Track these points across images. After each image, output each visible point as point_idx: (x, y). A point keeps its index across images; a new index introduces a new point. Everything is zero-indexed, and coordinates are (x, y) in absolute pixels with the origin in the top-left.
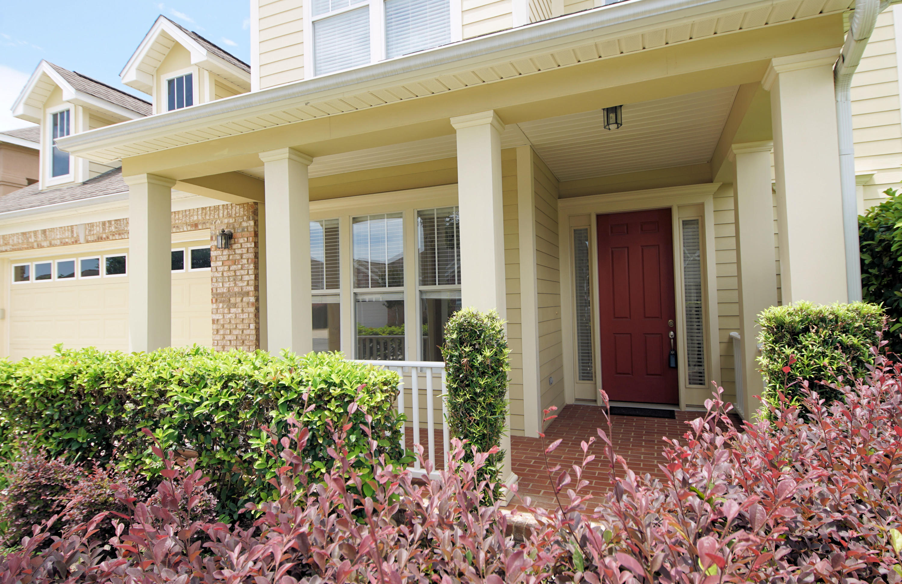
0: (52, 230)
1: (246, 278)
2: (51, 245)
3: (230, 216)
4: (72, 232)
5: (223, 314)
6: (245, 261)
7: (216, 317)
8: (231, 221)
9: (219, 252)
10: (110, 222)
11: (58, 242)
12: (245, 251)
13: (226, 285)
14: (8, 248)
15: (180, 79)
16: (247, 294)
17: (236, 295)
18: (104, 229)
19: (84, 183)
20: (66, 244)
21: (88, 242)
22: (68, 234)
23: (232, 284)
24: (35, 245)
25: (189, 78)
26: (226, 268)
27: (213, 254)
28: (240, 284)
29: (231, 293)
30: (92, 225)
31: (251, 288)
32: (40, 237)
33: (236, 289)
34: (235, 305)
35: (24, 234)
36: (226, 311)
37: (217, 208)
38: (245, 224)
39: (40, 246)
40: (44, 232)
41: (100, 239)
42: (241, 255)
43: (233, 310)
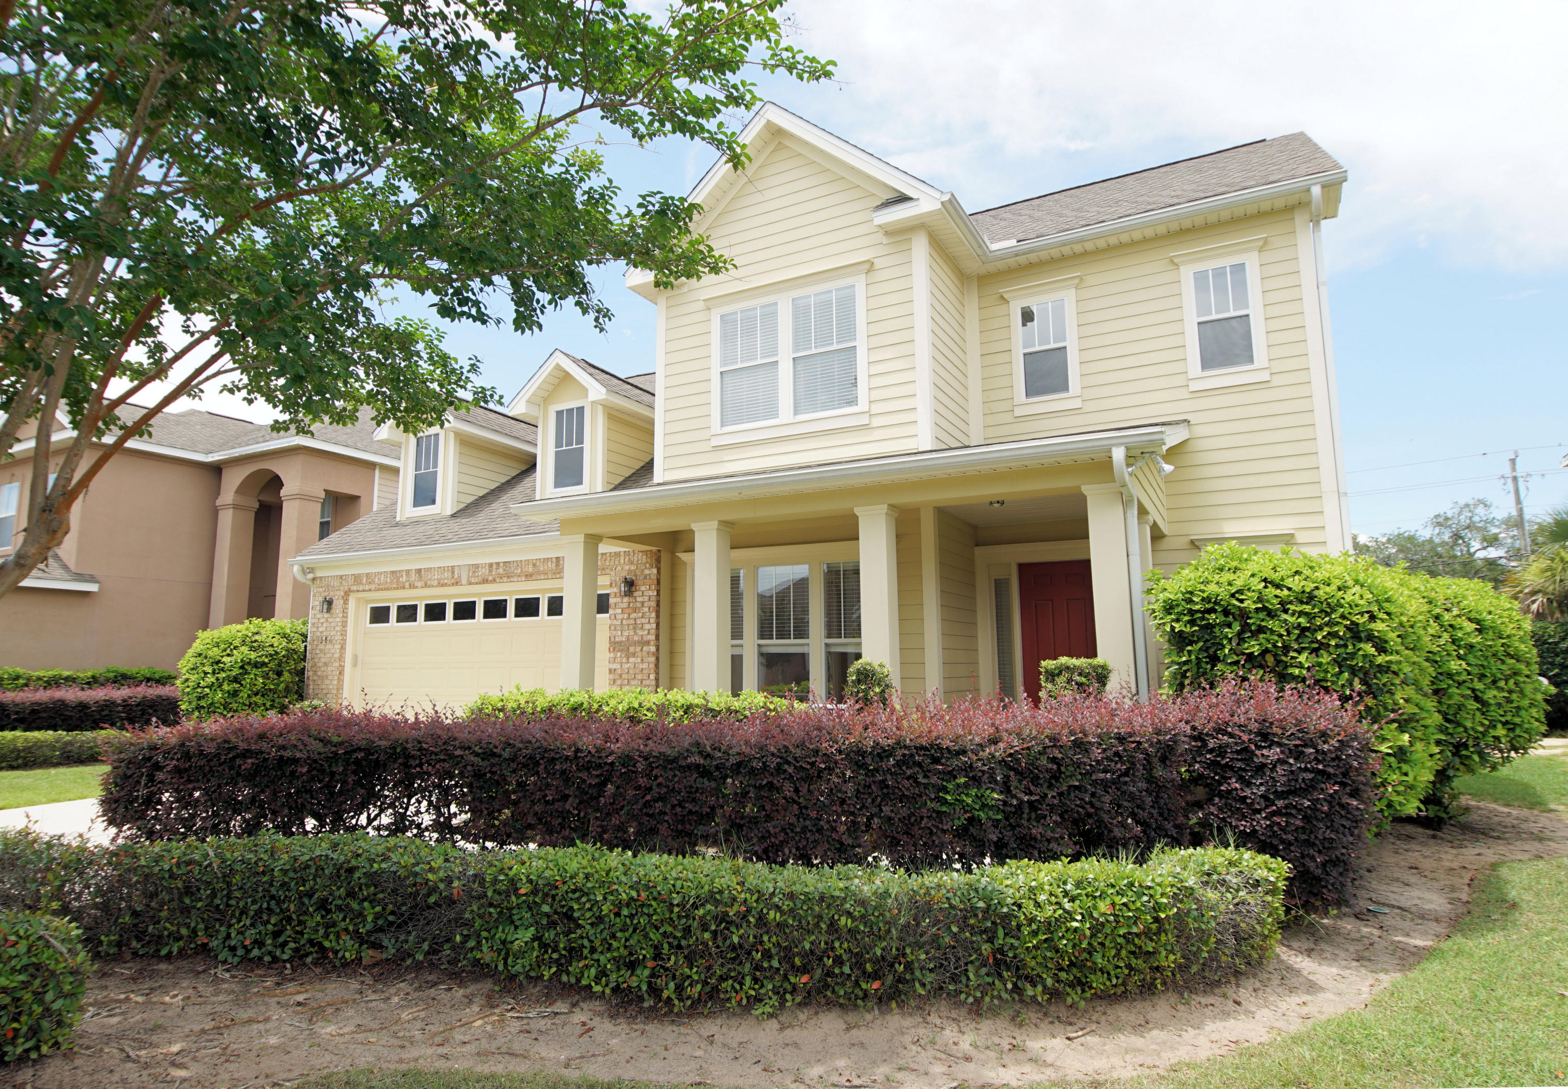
0: (429, 570)
1: (647, 626)
2: (426, 586)
3: (632, 563)
4: (453, 572)
5: (621, 663)
6: (646, 609)
7: (613, 666)
8: (633, 568)
9: (619, 600)
10: (498, 564)
11: (436, 583)
12: (646, 599)
13: (626, 633)
14: (373, 587)
15: (570, 411)
16: (648, 643)
17: (635, 644)
18: (490, 571)
19: (453, 516)
20: (444, 585)
21: (470, 583)
22: (447, 574)
23: (632, 633)
24: (407, 585)
25: (581, 410)
26: (626, 616)
27: (612, 601)
28: (640, 633)
29: (629, 642)
30: (477, 566)
31: (652, 637)
32: (413, 577)
33: (636, 638)
34: (634, 655)
35: (393, 572)
36: (624, 660)
37: (617, 554)
38: (647, 572)
39: (412, 586)
40: (419, 571)
41: (485, 581)
42: (643, 603)
43: (631, 660)
